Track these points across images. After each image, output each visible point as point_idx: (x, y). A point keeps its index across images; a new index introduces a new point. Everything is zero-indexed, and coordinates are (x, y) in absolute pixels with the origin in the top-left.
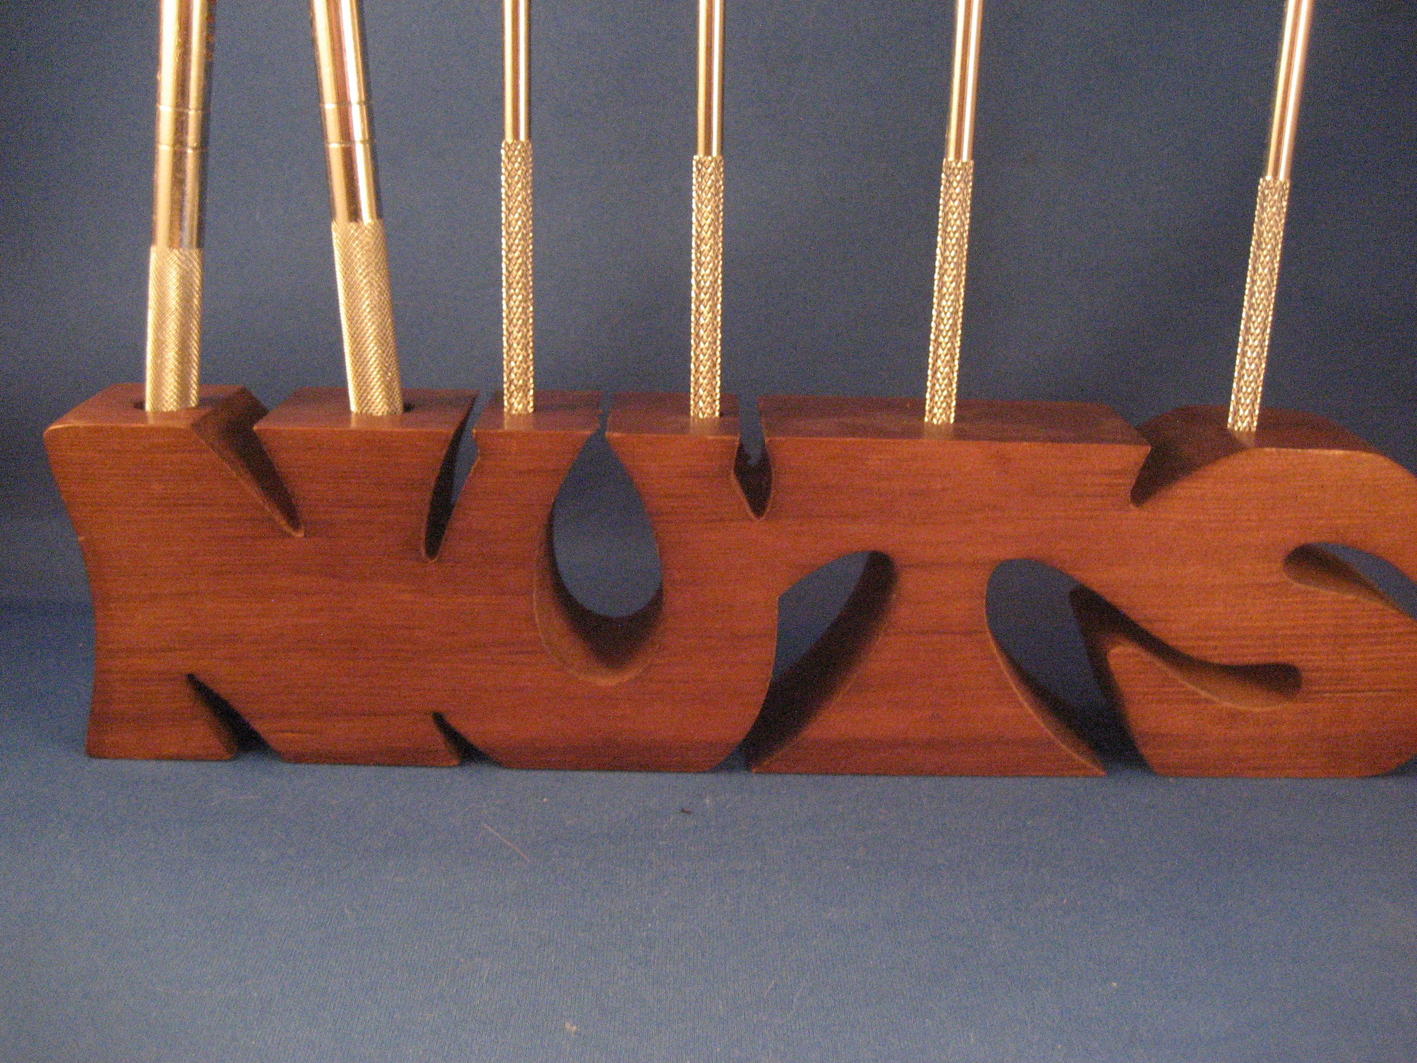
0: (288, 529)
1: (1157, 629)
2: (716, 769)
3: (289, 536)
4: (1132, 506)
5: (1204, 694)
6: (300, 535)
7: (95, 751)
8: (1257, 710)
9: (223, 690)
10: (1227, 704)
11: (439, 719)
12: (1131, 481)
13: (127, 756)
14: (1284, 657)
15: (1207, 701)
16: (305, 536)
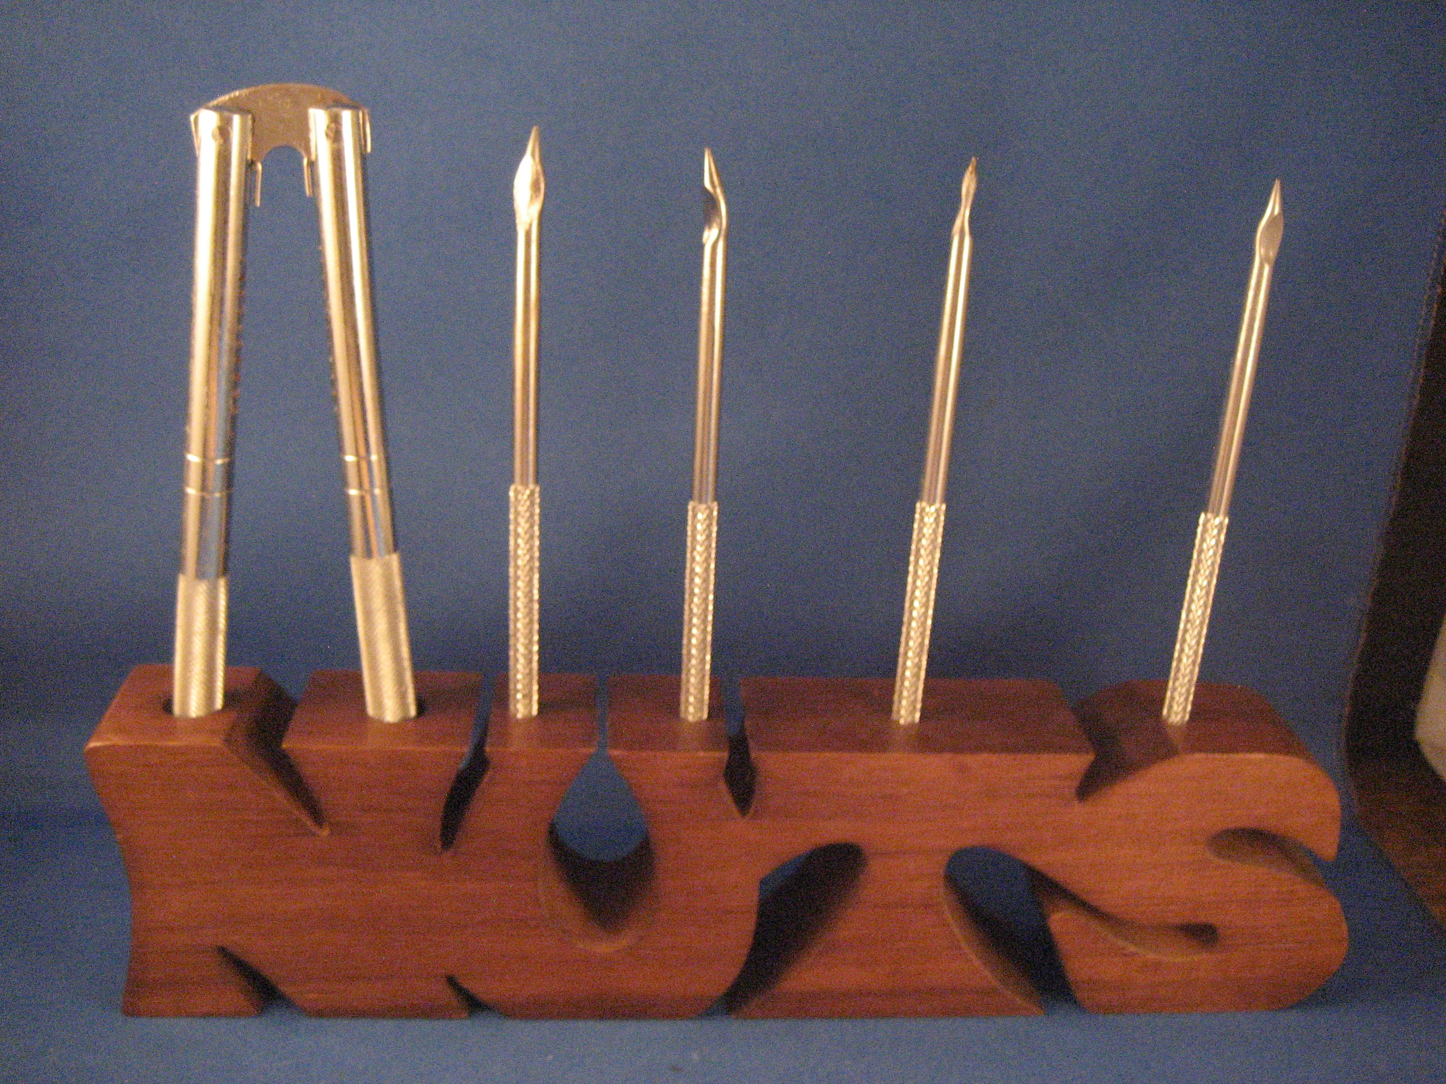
0: (314, 829)
1: (1095, 900)
2: (701, 1016)
3: (314, 834)
4: (1076, 802)
5: (1132, 949)
6: (325, 832)
7: (131, 1011)
8: (1178, 960)
9: (253, 959)
10: (1151, 956)
11: (451, 981)
12: (1075, 784)
13: (161, 1014)
14: (1203, 917)
15: (1134, 954)
16: (331, 835)
